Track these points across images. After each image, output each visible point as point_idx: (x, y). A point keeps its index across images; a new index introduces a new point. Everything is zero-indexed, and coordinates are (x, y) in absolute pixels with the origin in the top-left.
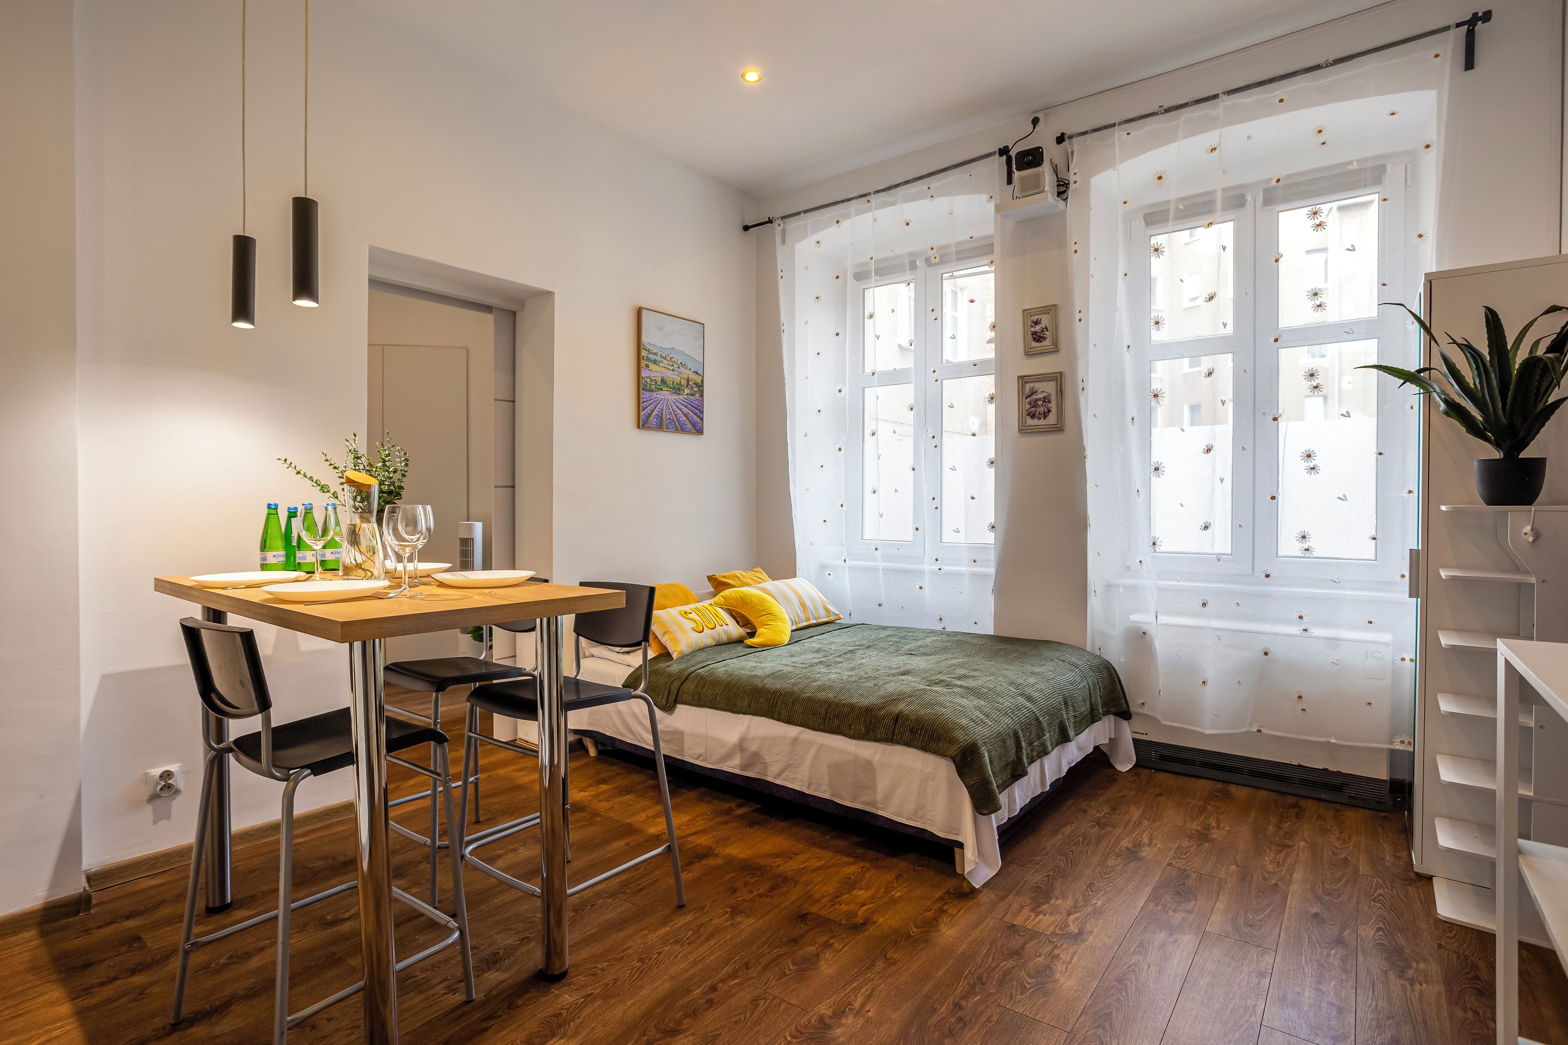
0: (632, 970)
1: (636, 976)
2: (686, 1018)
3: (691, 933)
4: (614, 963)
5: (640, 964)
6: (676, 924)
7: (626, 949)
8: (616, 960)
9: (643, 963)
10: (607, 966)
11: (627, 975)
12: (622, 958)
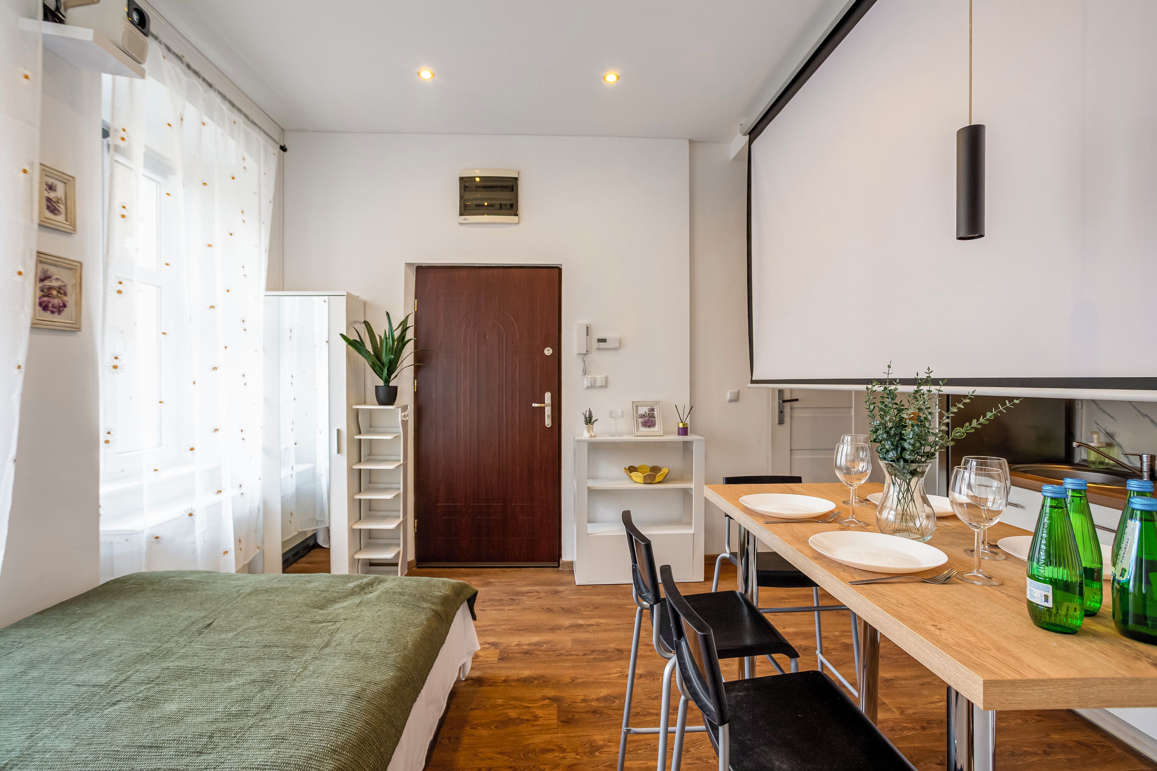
0: (698, 748)
1: (700, 743)
2: (694, 709)
3: (640, 752)
4: (705, 759)
5: (690, 749)
6: (640, 764)
7: (689, 764)
8: (703, 760)
9: (687, 748)
10: (711, 759)
11: (703, 746)
12: (698, 759)
